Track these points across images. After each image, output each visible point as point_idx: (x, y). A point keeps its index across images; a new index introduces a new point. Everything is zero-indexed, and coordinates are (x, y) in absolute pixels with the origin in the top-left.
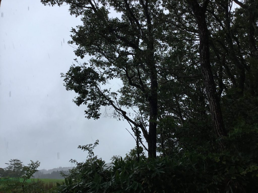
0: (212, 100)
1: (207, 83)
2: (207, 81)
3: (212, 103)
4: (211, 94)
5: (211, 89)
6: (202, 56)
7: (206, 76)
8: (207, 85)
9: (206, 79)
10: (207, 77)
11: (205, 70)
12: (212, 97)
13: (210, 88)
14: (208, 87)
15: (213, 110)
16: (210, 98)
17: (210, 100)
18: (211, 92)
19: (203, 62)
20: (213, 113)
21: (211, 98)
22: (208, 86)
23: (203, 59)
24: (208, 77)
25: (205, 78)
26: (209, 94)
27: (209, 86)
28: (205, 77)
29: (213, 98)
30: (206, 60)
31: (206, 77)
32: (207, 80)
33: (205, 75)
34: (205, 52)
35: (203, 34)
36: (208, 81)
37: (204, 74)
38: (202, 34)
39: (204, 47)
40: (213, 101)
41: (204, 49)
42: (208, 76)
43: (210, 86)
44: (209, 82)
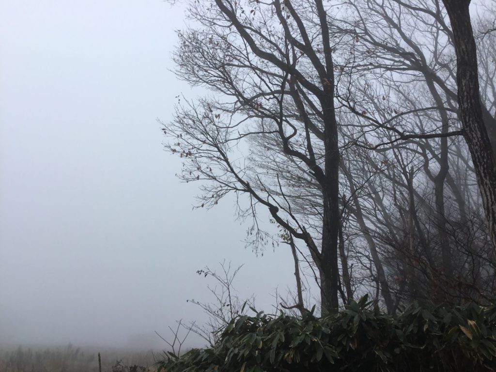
0: (488, 182)
1: (477, 147)
2: (477, 145)
3: (487, 190)
4: (486, 171)
5: (485, 160)
6: (465, 94)
7: (473, 133)
8: (476, 152)
9: (475, 139)
10: (477, 137)
11: (471, 122)
12: (488, 178)
13: (483, 158)
14: (478, 156)
15: (490, 203)
16: (484, 179)
17: (485, 182)
18: (485, 166)
19: (468, 104)
20: (491, 211)
21: (486, 179)
22: (479, 154)
23: (467, 100)
24: (479, 136)
25: (473, 137)
26: (482, 171)
27: (481, 155)
28: (472, 135)
29: (490, 179)
30: (473, 101)
31: (474, 135)
32: (476, 141)
33: (473, 131)
34: (471, 84)
35: (466, 48)
36: (478, 143)
37: (468, 128)
38: (463, 47)
39: (468, 74)
40: (490, 186)
41: (468, 78)
42: (479, 133)
43: (484, 153)
44: (480, 147)
